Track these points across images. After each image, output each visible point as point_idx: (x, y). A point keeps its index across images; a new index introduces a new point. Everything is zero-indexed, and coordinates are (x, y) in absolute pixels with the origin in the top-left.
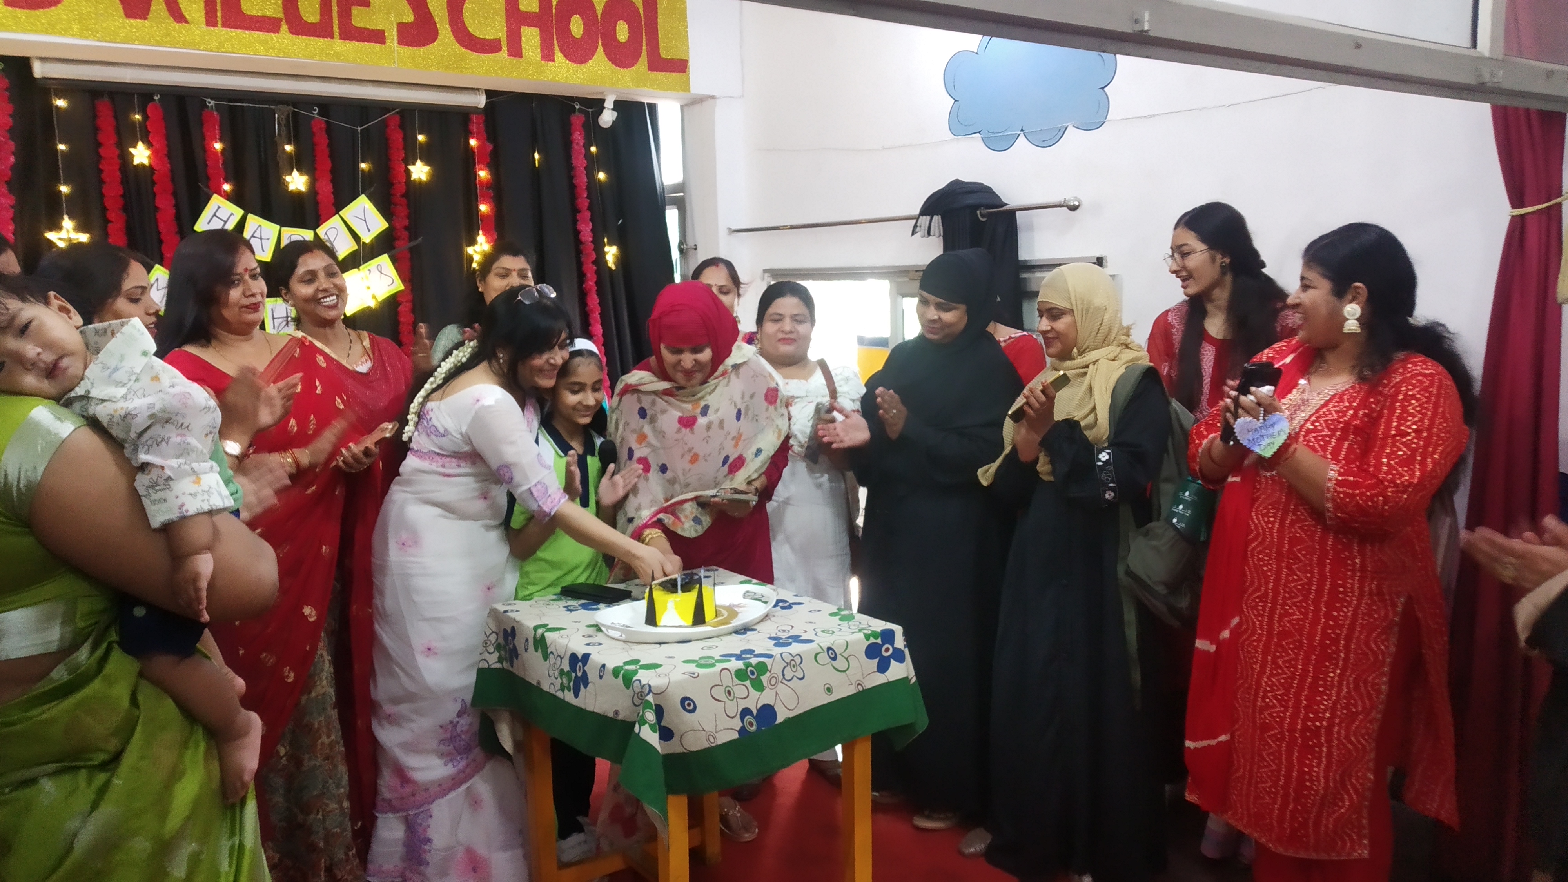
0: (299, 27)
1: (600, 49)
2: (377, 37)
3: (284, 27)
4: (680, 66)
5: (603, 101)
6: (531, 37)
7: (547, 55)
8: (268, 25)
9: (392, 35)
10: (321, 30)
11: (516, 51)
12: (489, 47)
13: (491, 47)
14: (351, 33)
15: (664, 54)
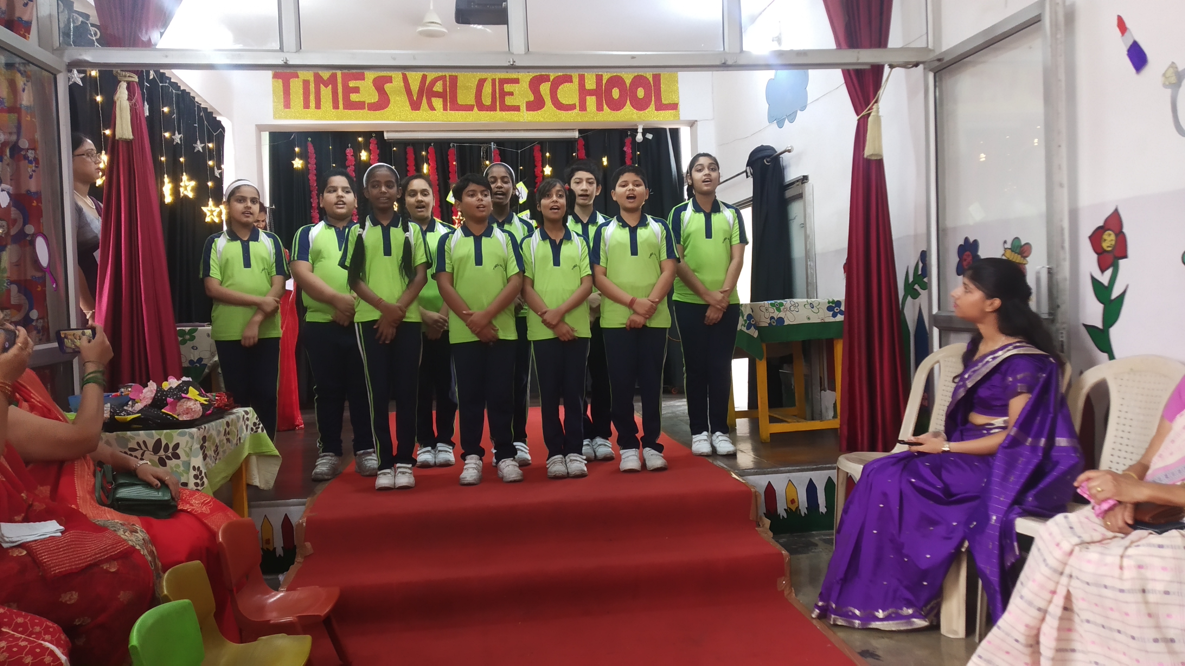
0: (482, 107)
1: (628, 102)
2: (517, 109)
3: (475, 108)
4: (674, 107)
5: (637, 129)
6: (591, 101)
7: (600, 108)
8: (469, 108)
9: (523, 107)
10: (492, 108)
11: (583, 107)
12: (570, 108)
13: (571, 107)
14: (505, 108)
15: (665, 101)
